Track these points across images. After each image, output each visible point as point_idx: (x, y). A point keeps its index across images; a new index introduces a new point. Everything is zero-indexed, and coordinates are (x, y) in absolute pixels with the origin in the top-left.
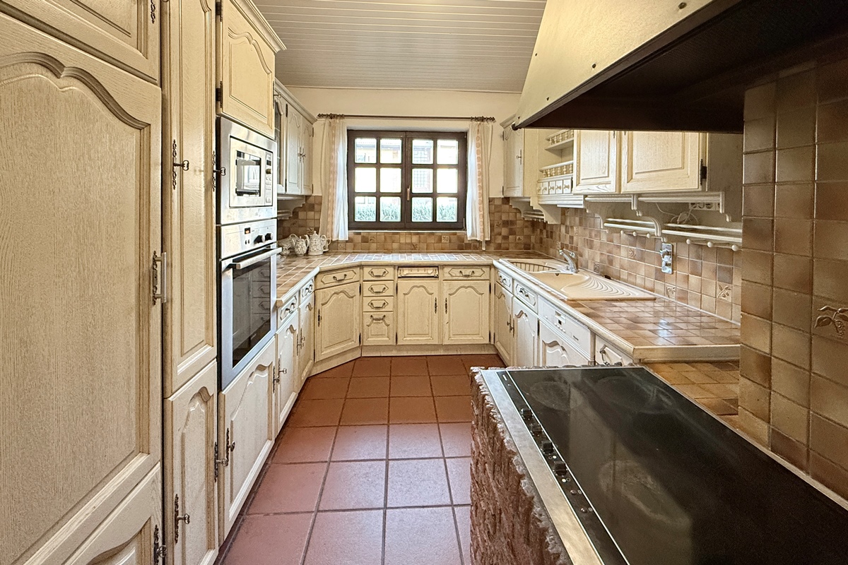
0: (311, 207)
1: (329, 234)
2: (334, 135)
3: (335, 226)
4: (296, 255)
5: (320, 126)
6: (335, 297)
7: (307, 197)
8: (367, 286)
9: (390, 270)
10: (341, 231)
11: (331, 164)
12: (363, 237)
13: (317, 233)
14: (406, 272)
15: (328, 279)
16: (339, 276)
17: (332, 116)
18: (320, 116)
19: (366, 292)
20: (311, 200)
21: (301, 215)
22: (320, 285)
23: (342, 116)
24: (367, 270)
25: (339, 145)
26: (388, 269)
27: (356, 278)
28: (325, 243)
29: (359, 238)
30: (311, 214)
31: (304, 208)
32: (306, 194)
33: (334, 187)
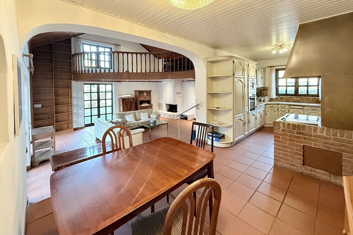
0: (265, 90)
1: (270, 96)
2: (271, 72)
3: (272, 95)
4: (261, 101)
5: (267, 69)
6: (270, 110)
7: (264, 87)
8: (280, 109)
9: (287, 106)
10: (274, 96)
11: (271, 79)
12: (281, 98)
13: (267, 96)
14: (292, 107)
15: (269, 106)
16: (272, 106)
17: (271, 67)
18: (267, 67)
19: (279, 111)
20: (265, 88)
21: (263, 92)
22: (266, 107)
23: (274, 66)
24: (280, 105)
25: (273, 73)
26: (286, 105)
27: (277, 107)
28: (269, 99)
29: (279, 98)
30: (265, 91)
31: (263, 90)
32: (264, 86)
33: (272, 85)
